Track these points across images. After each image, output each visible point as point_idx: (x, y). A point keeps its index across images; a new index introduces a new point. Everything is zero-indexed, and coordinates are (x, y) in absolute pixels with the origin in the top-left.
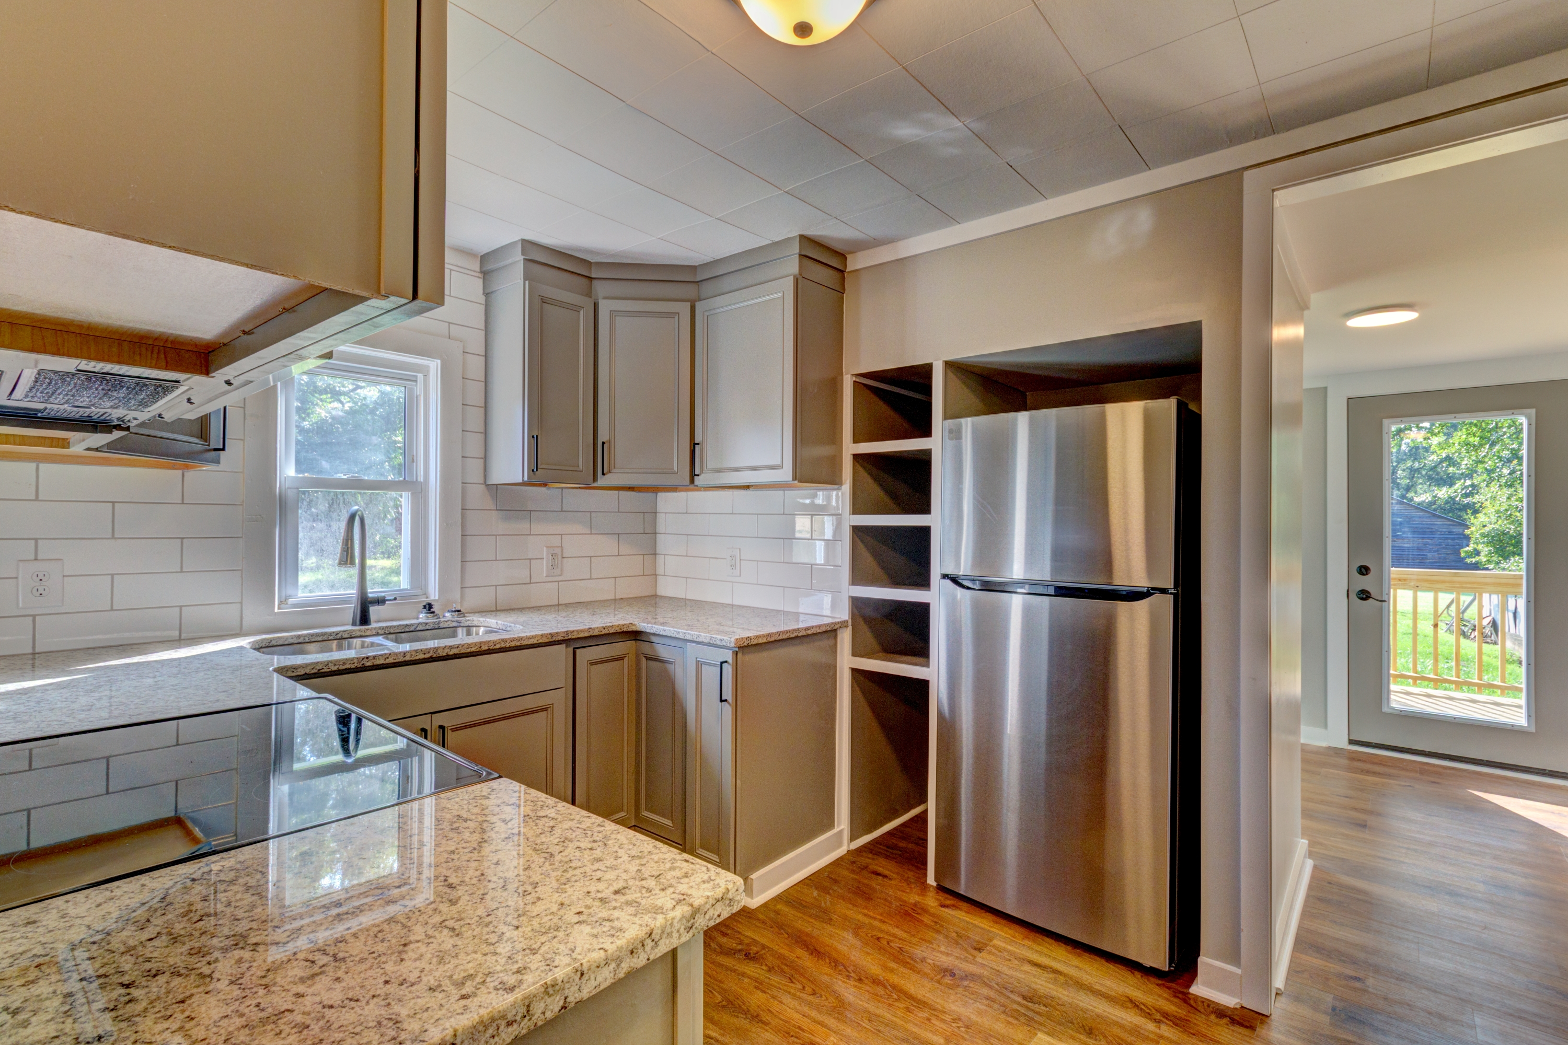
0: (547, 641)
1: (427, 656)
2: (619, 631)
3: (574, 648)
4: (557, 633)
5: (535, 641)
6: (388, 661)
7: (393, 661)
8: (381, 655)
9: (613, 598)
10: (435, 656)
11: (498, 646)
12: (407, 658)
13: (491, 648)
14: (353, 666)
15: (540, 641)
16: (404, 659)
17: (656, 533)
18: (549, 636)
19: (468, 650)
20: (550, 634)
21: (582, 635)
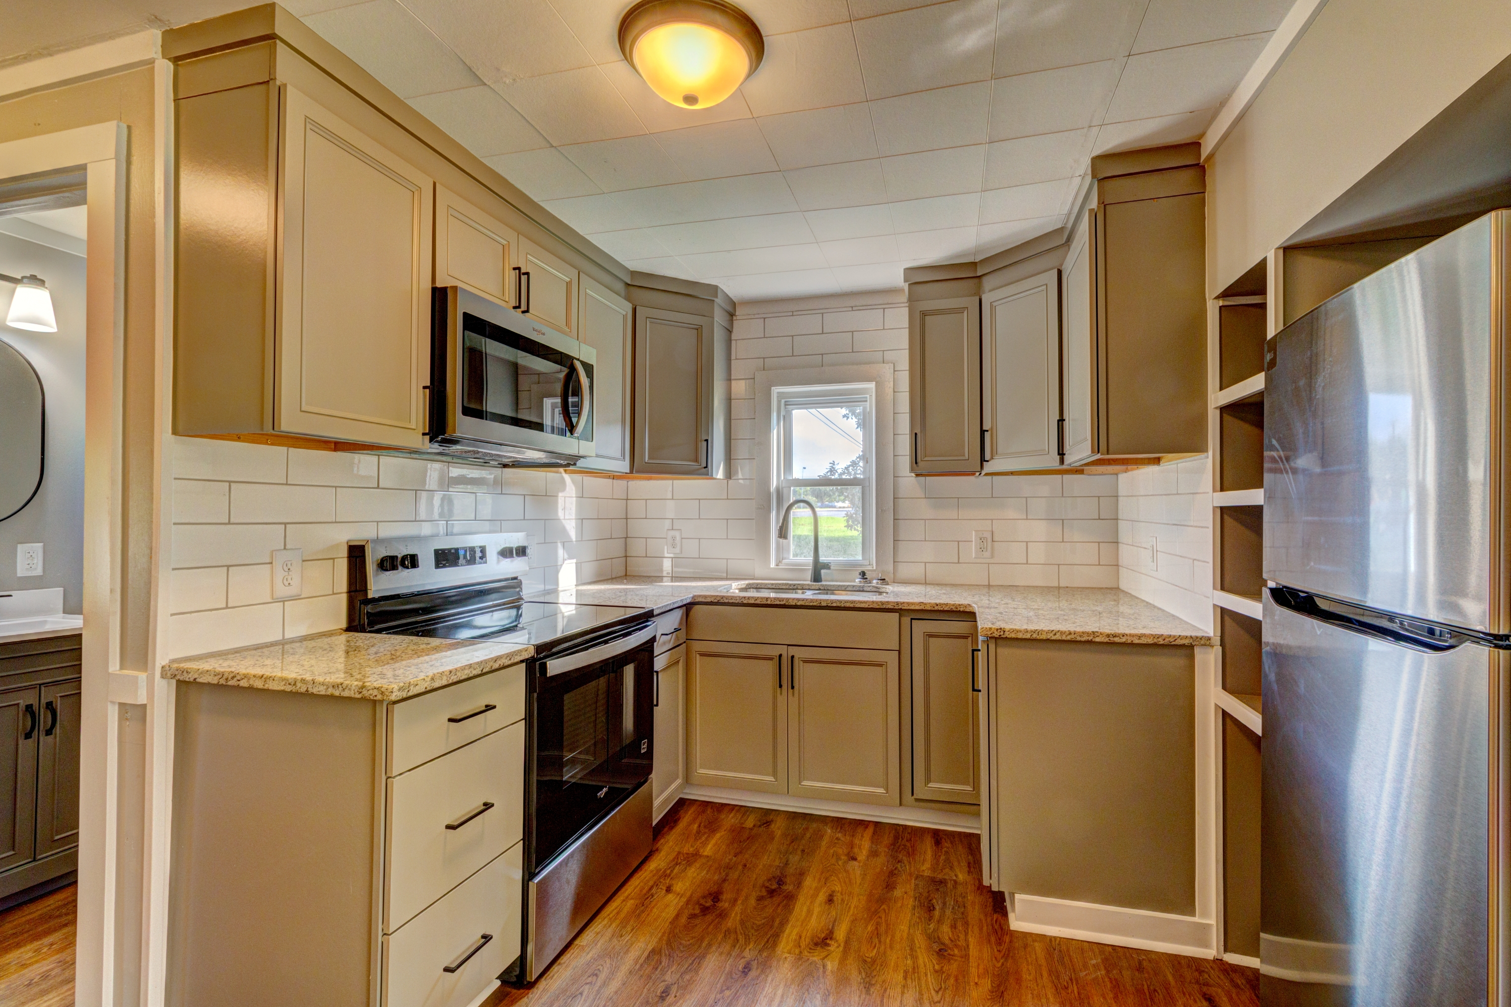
0: (878, 607)
1: (782, 603)
2: (955, 609)
3: (912, 619)
4: (888, 602)
5: (866, 606)
6: (756, 602)
7: (759, 603)
8: (753, 597)
9: (1057, 585)
10: (787, 604)
11: (834, 605)
12: (769, 602)
13: (829, 605)
14: (736, 602)
15: (870, 607)
16: (766, 603)
17: (1117, 519)
18: (880, 604)
19: (811, 604)
20: (880, 602)
21: (912, 607)
